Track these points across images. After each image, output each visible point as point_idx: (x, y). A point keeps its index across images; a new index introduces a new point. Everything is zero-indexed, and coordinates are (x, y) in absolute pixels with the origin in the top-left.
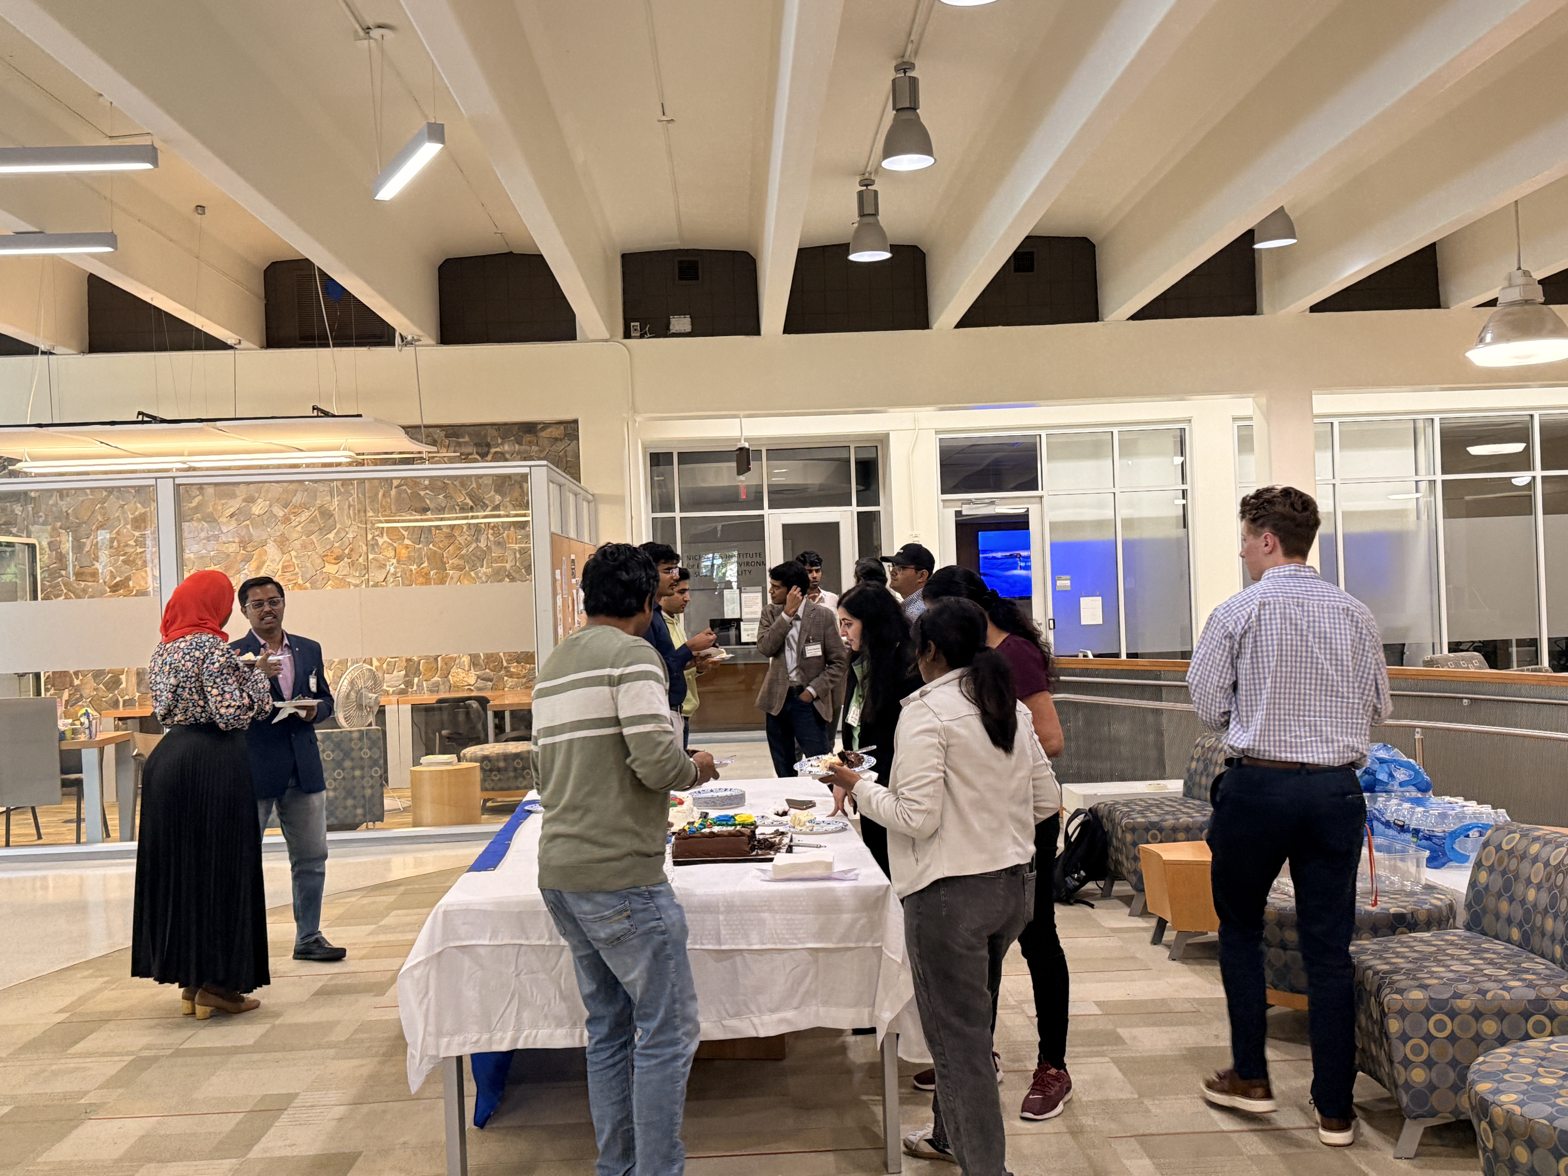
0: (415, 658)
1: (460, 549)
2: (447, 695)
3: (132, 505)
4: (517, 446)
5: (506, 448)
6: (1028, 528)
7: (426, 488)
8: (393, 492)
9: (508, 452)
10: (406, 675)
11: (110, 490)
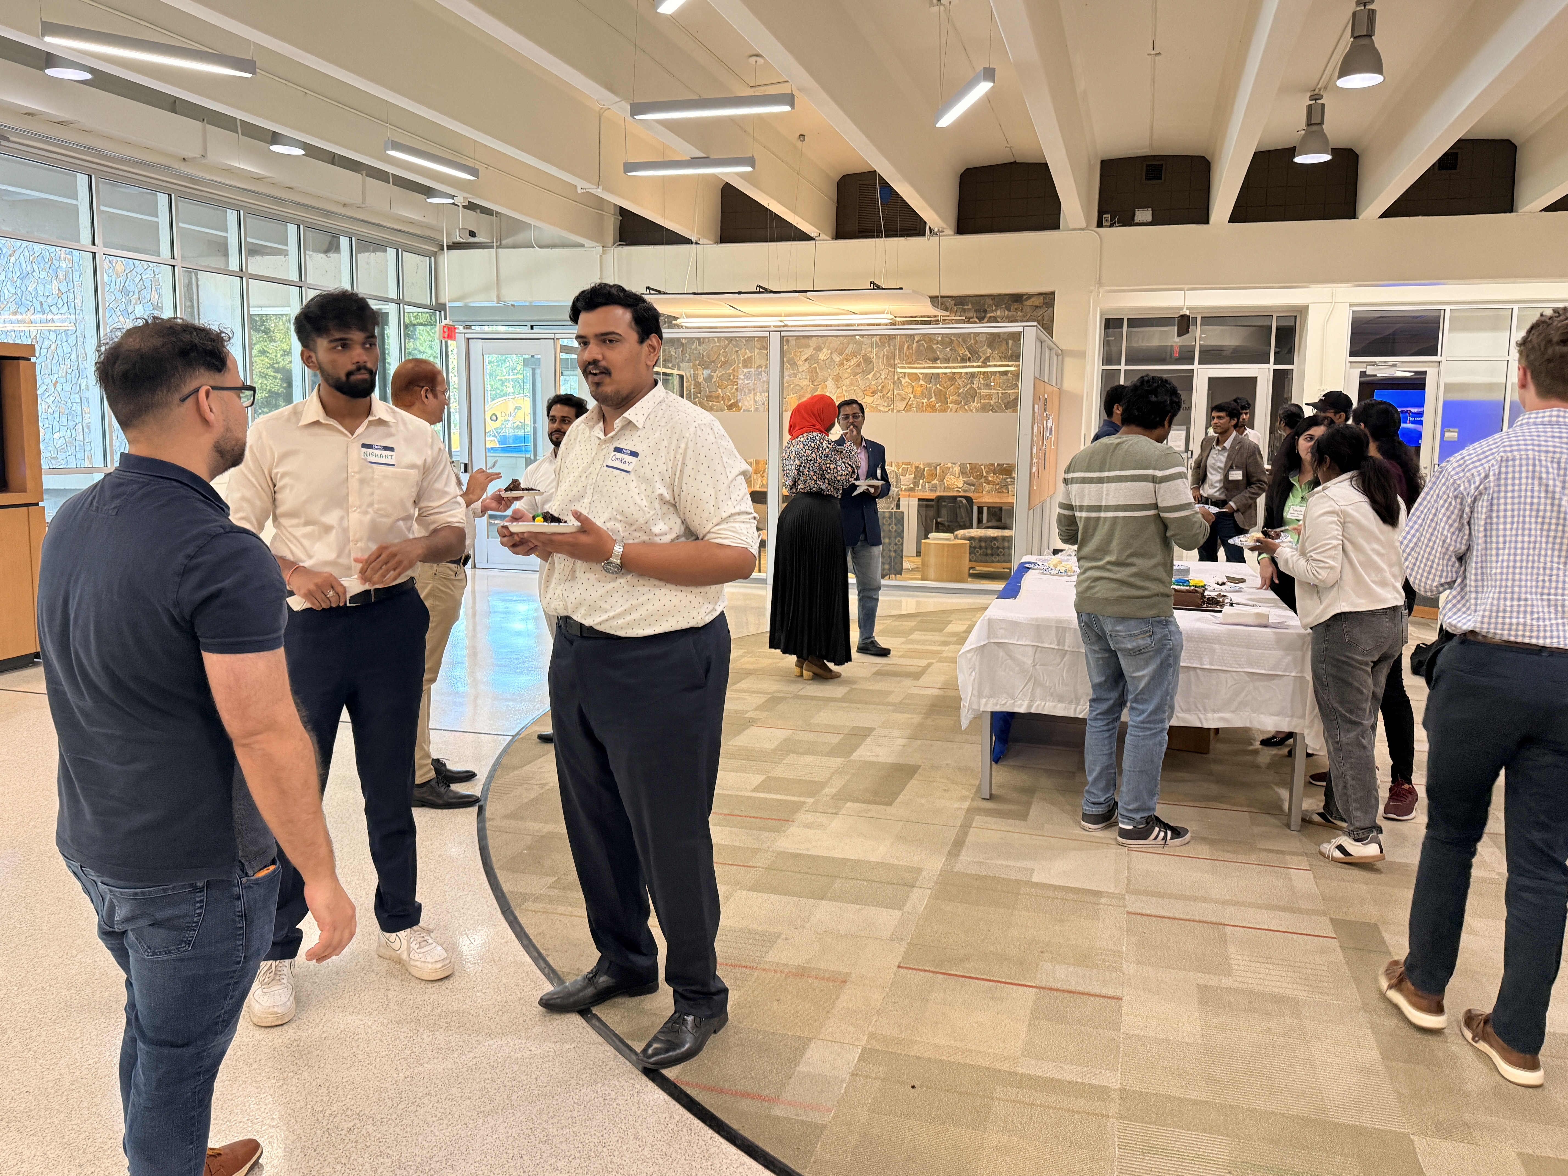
0: (922, 466)
1: (959, 389)
2: (942, 494)
3: (743, 350)
4: (1006, 312)
5: (999, 313)
6: (1424, 389)
7: (938, 343)
8: (914, 346)
9: (999, 317)
10: (915, 478)
11: (730, 339)
